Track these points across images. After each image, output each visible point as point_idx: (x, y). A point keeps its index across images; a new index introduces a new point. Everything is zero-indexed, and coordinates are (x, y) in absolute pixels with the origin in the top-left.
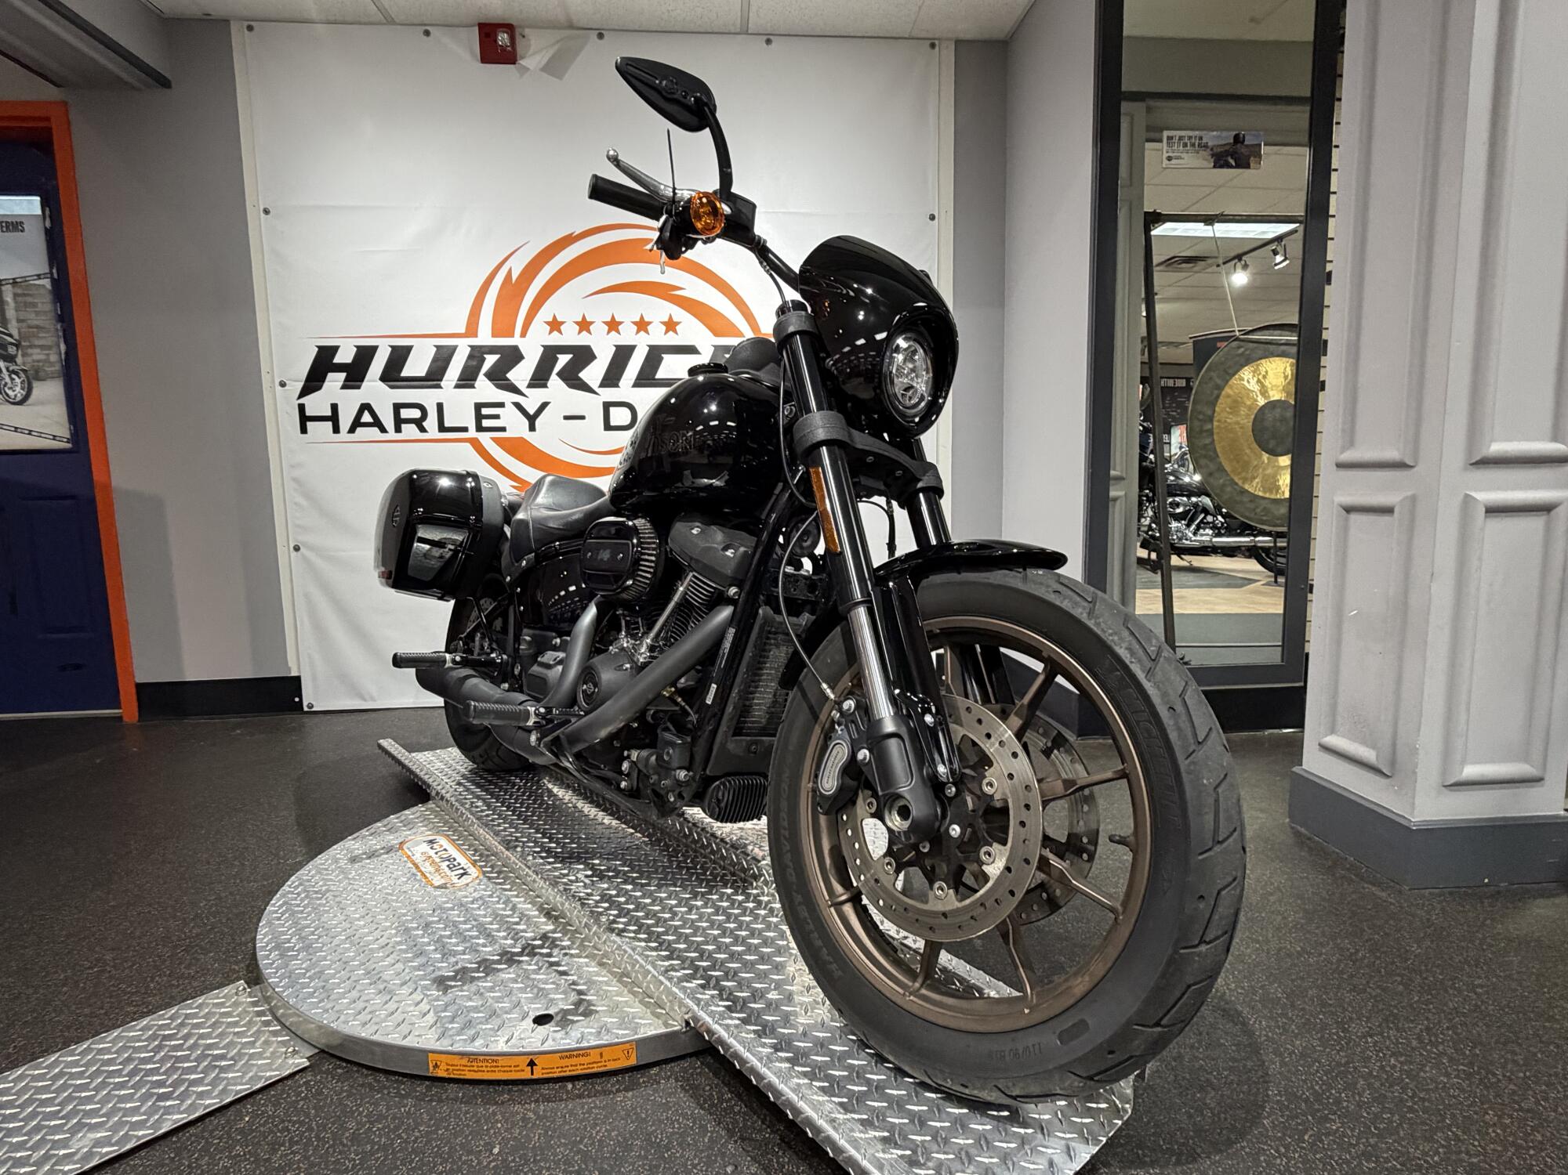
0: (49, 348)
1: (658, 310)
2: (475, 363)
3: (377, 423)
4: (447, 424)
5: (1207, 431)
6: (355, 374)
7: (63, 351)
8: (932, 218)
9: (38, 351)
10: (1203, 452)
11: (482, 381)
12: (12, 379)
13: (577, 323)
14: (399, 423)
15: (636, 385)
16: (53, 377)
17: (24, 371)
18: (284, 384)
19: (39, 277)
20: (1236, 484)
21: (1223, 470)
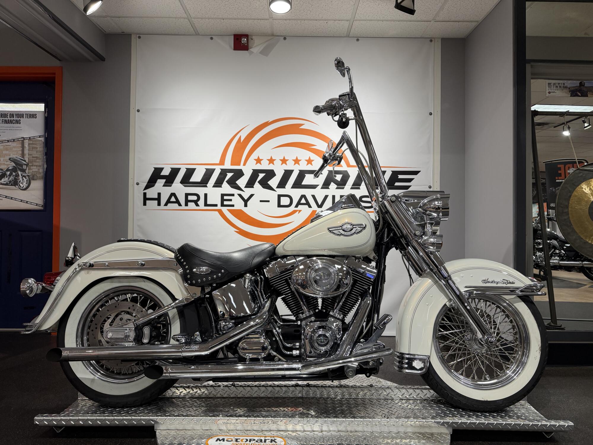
0: (40, 166)
1: (304, 154)
2: (222, 177)
3: (178, 202)
4: (208, 203)
5: (565, 212)
6: (170, 180)
7: (45, 168)
8: (431, 114)
9: (35, 167)
11: (225, 184)
12: (23, 179)
13: (268, 160)
14: (187, 201)
15: (292, 188)
16: (40, 179)
17: (28, 176)
18: (138, 184)
19: (40, 137)
20: (582, 239)
21: (575, 232)
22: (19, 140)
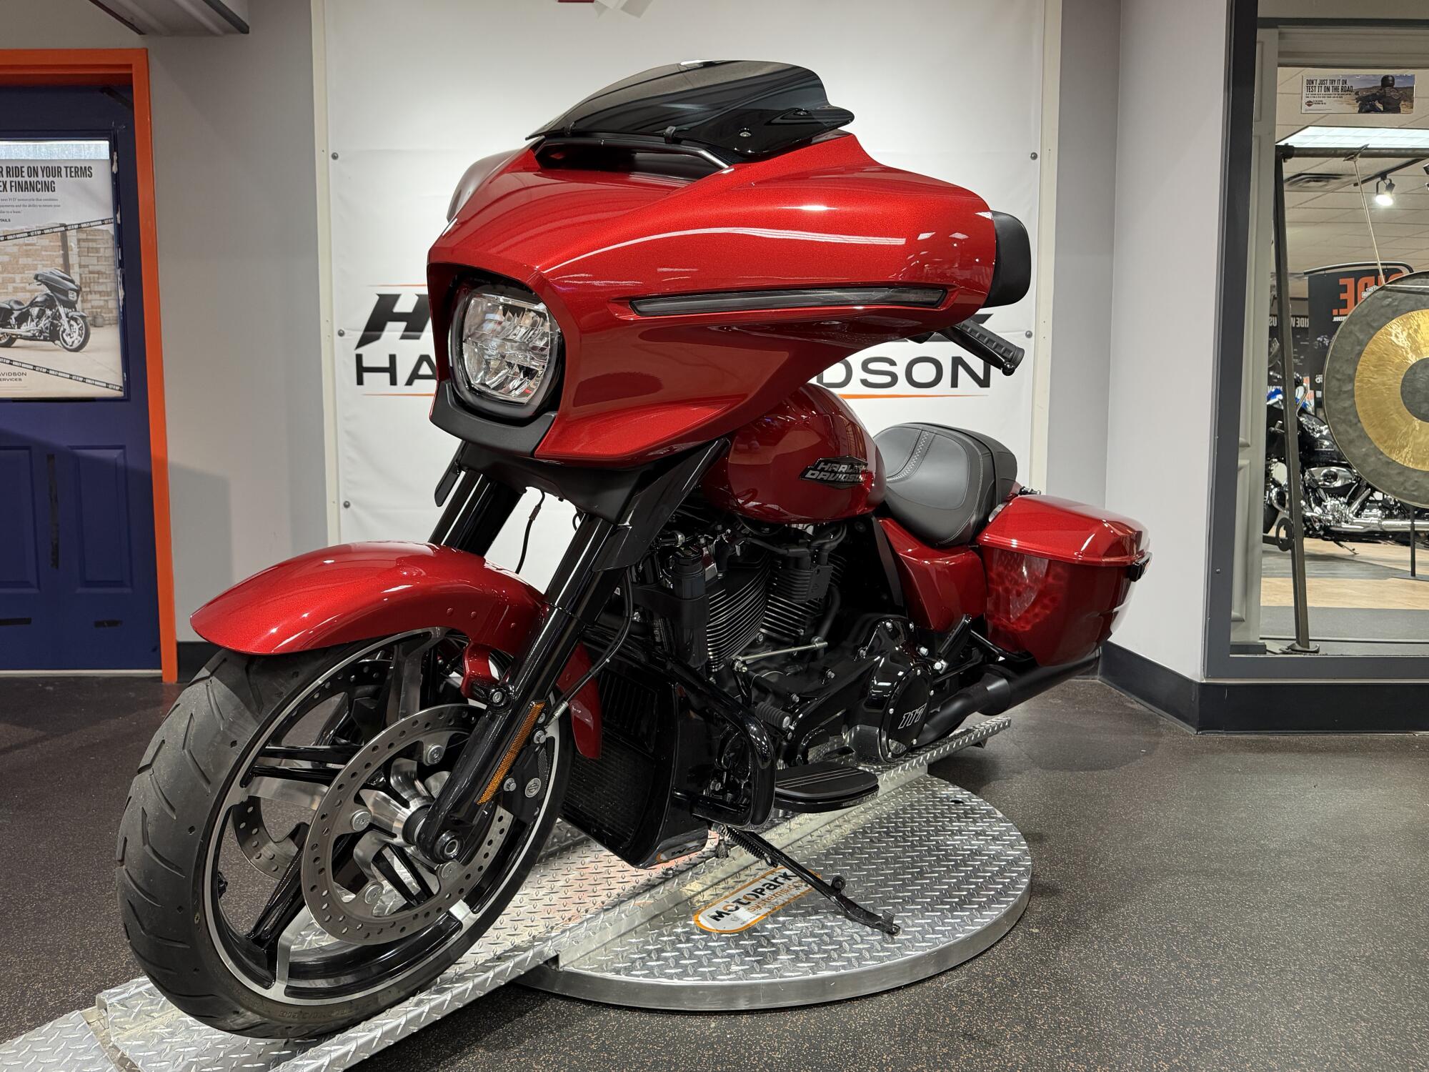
0: (109, 293)
5: (1345, 392)
6: (414, 323)
7: (121, 297)
8: (1034, 156)
9: (97, 296)
10: (1342, 417)
12: (71, 326)
16: (110, 324)
17: (82, 317)
18: (341, 334)
19: (104, 222)
20: (1382, 453)
21: (1366, 437)
22: (55, 230)
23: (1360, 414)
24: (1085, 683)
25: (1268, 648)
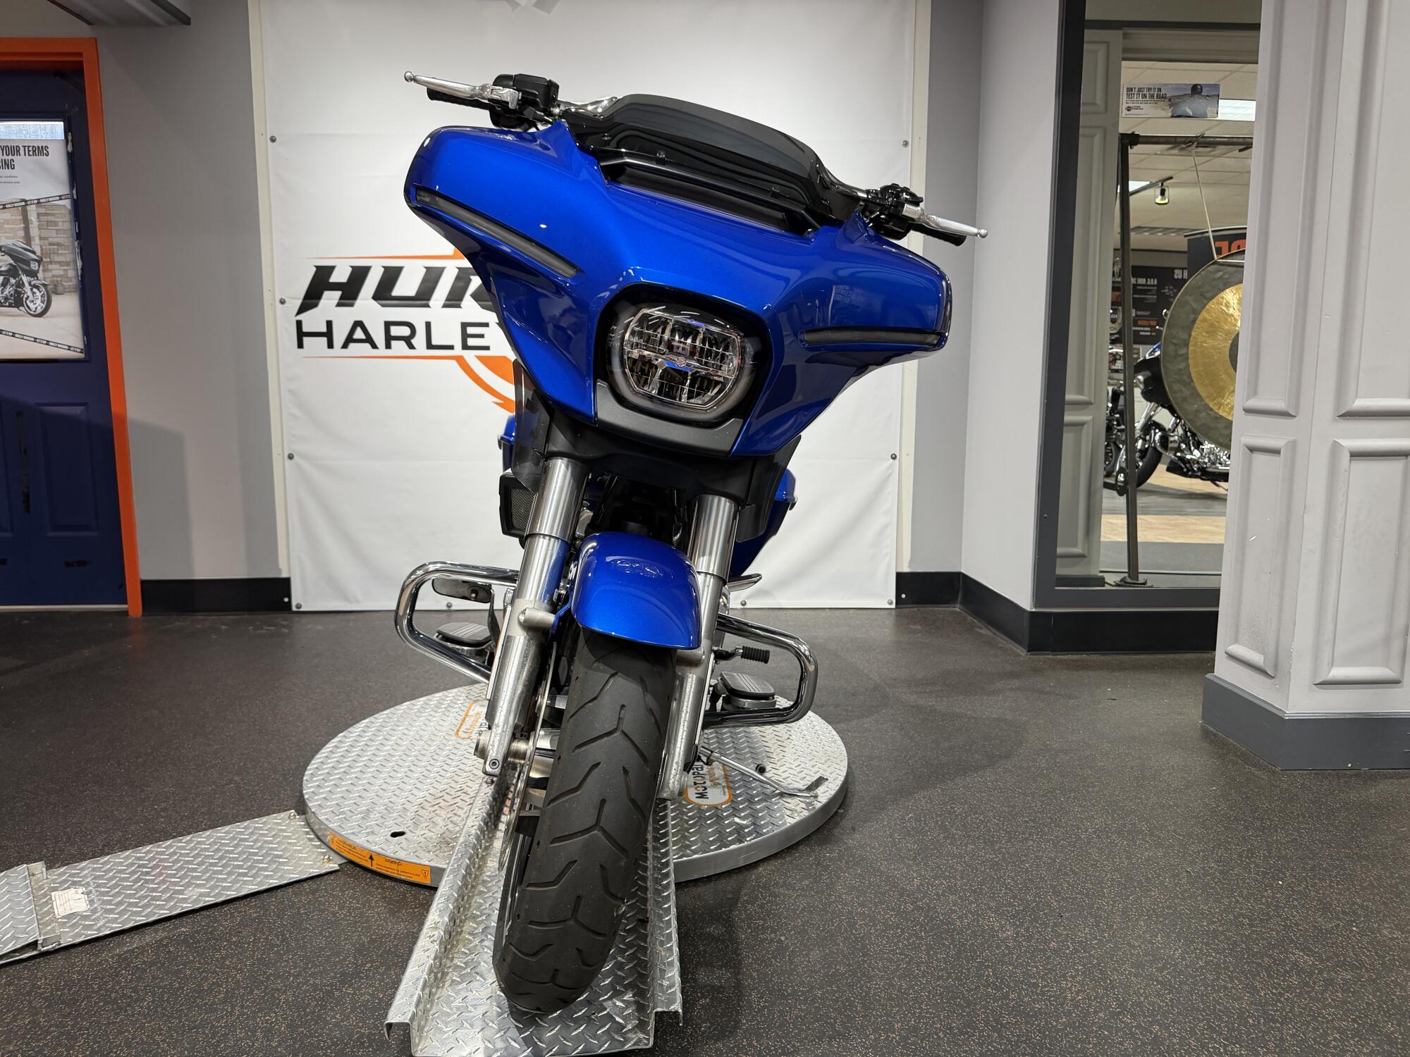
0: (67, 264)
2: (461, 284)
3: (369, 340)
4: (434, 342)
5: (1181, 355)
6: (349, 292)
7: (79, 268)
8: (906, 144)
9: (57, 266)
10: (1177, 377)
11: (468, 301)
12: (34, 293)
14: (389, 339)
16: (70, 292)
17: (44, 285)
18: (282, 302)
19: (60, 198)
20: (1211, 410)
21: (1198, 395)
22: (16, 205)
23: (1193, 375)
24: (945, 611)
25: (1107, 580)
